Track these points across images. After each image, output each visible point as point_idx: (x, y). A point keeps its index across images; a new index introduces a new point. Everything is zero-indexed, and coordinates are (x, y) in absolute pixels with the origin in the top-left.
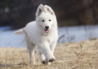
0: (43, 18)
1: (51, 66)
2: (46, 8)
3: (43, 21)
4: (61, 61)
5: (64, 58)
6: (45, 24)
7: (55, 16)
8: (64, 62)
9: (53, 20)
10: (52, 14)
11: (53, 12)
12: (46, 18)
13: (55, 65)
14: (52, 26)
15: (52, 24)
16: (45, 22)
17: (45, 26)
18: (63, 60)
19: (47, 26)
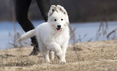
0: (55, 18)
1: (99, 66)
2: (58, 8)
3: (55, 20)
4: (111, 60)
5: (115, 57)
6: (57, 24)
7: (68, 16)
8: (115, 62)
9: (66, 19)
10: (64, 13)
11: (66, 12)
12: (58, 18)
13: (104, 65)
14: (64, 26)
15: (64, 24)
16: (57, 22)
17: (57, 25)
18: (114, 59)
19: (59, 25)
